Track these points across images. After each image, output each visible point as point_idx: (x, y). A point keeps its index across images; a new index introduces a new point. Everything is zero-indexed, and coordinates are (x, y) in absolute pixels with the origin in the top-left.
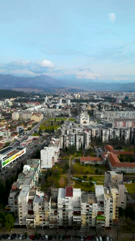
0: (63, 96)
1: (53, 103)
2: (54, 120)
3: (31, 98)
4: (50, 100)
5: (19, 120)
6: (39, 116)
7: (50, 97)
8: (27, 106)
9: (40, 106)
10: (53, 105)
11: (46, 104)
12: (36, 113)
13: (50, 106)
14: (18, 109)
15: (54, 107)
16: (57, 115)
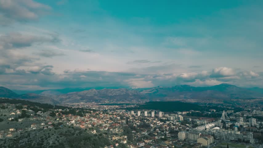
0: (249, 111)
1: (232, 120)
2: (226, 146)
3: (206, 113)
4: (229, 115)
5: (185, 140)
6: (207, 139)
7: (229, 112)
8: (198, 122)
9: (213, 125)
10: (230, 124)
11: (223, 122)
12: (205, 135)
13: (227, 125)
14: (188, 127)
15: (232, 127)
16: (233, 139)
